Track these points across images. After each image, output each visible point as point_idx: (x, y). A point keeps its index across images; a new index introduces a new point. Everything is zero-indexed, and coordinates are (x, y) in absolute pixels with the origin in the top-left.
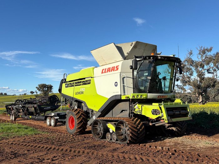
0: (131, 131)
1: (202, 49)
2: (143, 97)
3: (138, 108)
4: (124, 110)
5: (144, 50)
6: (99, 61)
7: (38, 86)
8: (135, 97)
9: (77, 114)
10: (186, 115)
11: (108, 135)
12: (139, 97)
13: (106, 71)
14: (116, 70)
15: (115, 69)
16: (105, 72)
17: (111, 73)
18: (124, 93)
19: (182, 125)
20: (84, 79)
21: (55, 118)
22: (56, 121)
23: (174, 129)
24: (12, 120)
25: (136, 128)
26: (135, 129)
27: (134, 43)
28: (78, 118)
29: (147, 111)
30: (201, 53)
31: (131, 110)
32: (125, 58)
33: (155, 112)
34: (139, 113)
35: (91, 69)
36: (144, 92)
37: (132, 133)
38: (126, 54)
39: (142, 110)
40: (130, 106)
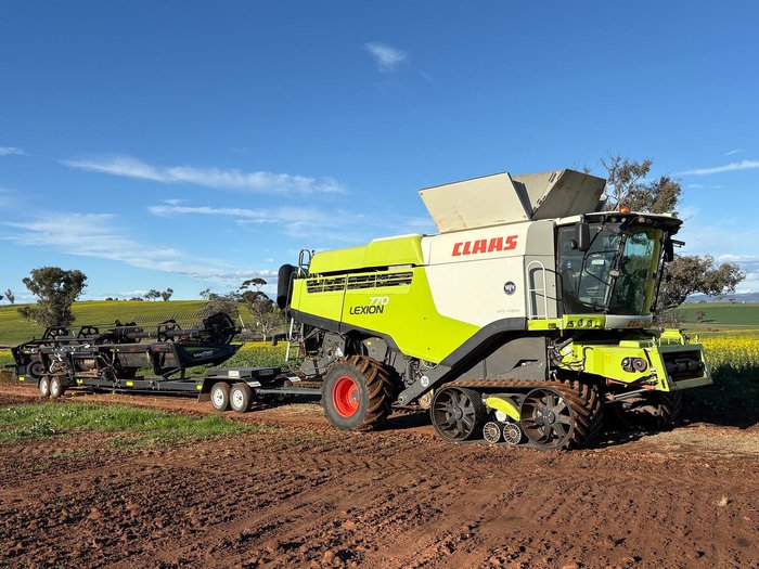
0: (576, 414)
1: (621, 165)
2: (594, 325)
3: (570, 354)
4: (525, 361)
5: (578, 192)
6: (442, 219)
7: (31, 277)
8: (575, 325)
9: (366, 371)
10: (697, 371)
11: (491, 430)
12: (585, 324)
13: (471, 249)
14: (506, 248)
15: (505, 245)
16: (466, 252)
17: (487, 255)
18: (535, 312)
19: (672, 400)
20: (385, 268)
21: (250, 384)
22: (252, 395)
23: (651, 409)
24: (49, 394)
25: (584, 407)
26: (583, 411)
27: (558, 173)
28: (371, 384)
29: (606, 362)
30: (616, 179)
31: (551, 361)
32: (533, 215)
33: (630, 364)
34: (576, 369)
35: (413, 241)
36: (594, 309)
37: (577, 420)
38: (534, 205)
39: (585, 359)
40: (547, 349)
